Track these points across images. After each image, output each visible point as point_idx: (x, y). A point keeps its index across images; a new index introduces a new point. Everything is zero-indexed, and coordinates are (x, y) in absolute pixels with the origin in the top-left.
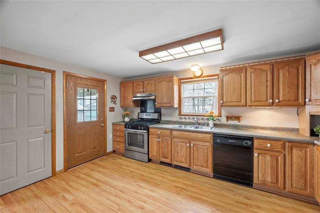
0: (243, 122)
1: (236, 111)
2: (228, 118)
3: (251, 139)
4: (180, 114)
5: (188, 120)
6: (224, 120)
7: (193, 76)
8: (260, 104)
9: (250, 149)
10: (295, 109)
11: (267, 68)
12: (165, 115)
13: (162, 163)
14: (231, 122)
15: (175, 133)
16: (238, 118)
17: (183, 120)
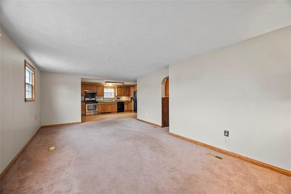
0: (120, 100)
1: (119, 97)
2: (117, 99)
3: (124, 102)
4: (103, 98)
5: (106, 100)
6: (116, 99)
7: (107, 86)
8: (124, 95)
9: (124, 104)
10: (128, 96)
11: (125, 88)
12: (97, 99)
13: (102, 113)
14: (118, 100)
15: (107, 103)
16: (119, 99)
17: (105, 100)
